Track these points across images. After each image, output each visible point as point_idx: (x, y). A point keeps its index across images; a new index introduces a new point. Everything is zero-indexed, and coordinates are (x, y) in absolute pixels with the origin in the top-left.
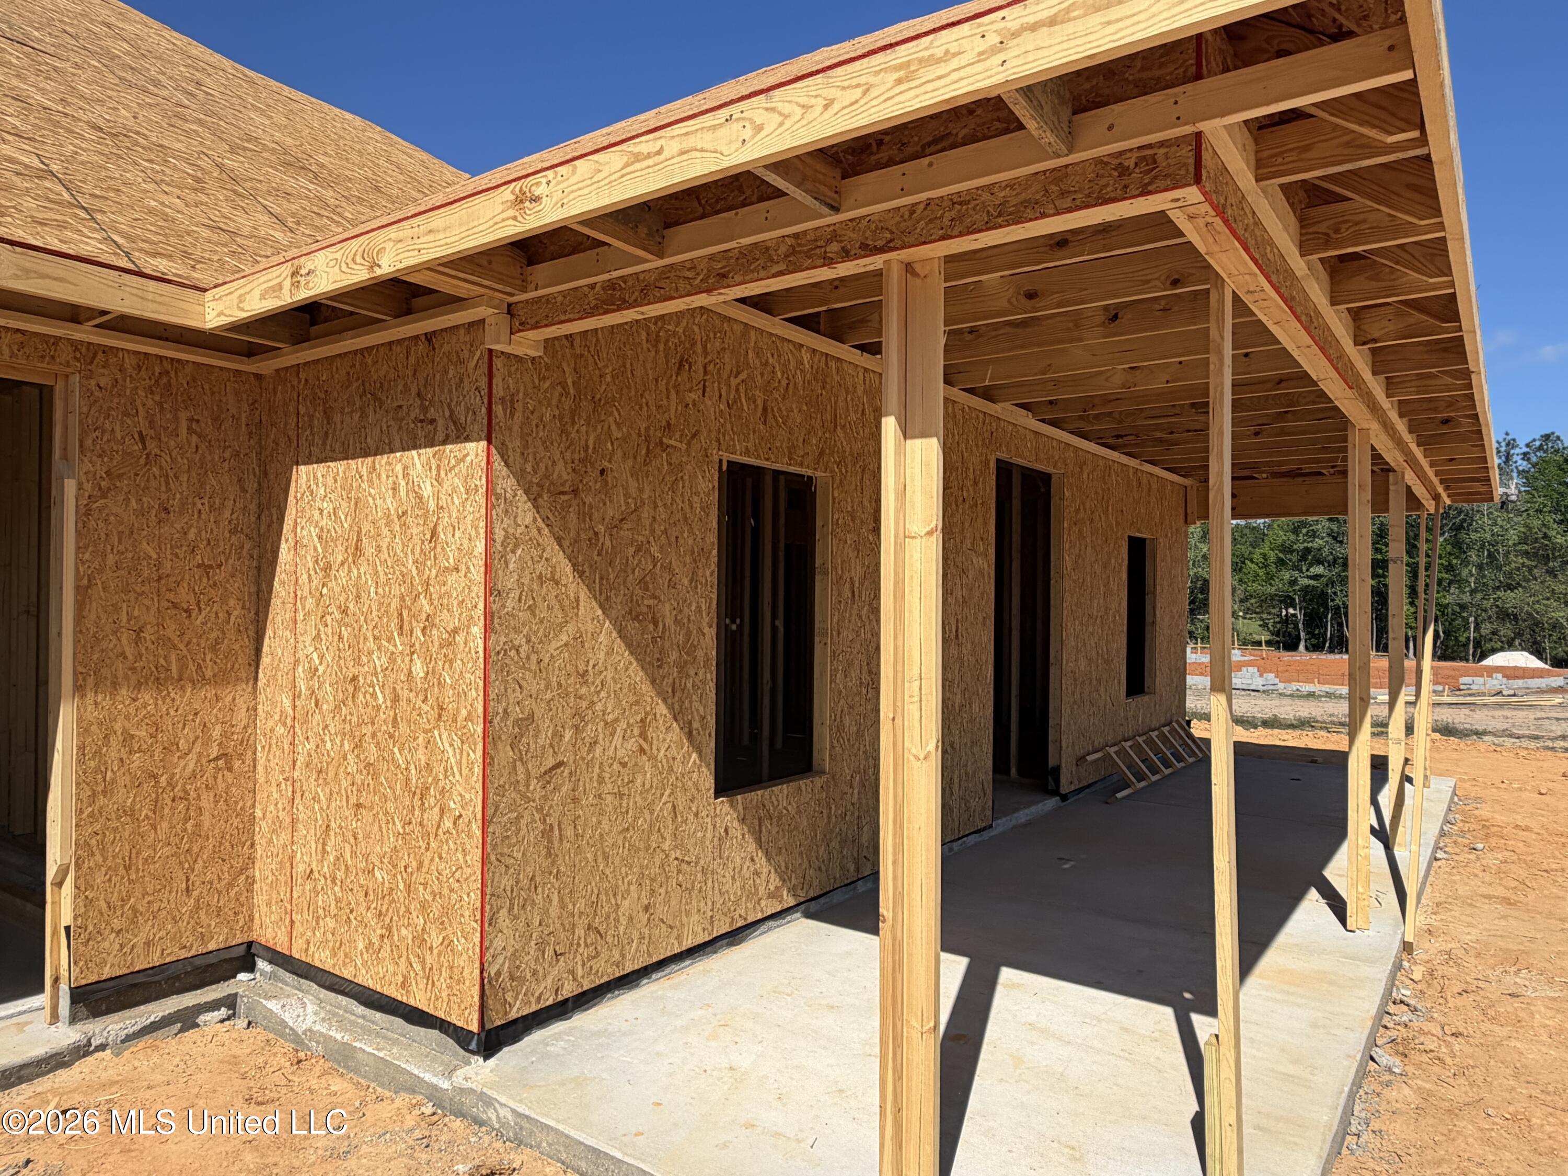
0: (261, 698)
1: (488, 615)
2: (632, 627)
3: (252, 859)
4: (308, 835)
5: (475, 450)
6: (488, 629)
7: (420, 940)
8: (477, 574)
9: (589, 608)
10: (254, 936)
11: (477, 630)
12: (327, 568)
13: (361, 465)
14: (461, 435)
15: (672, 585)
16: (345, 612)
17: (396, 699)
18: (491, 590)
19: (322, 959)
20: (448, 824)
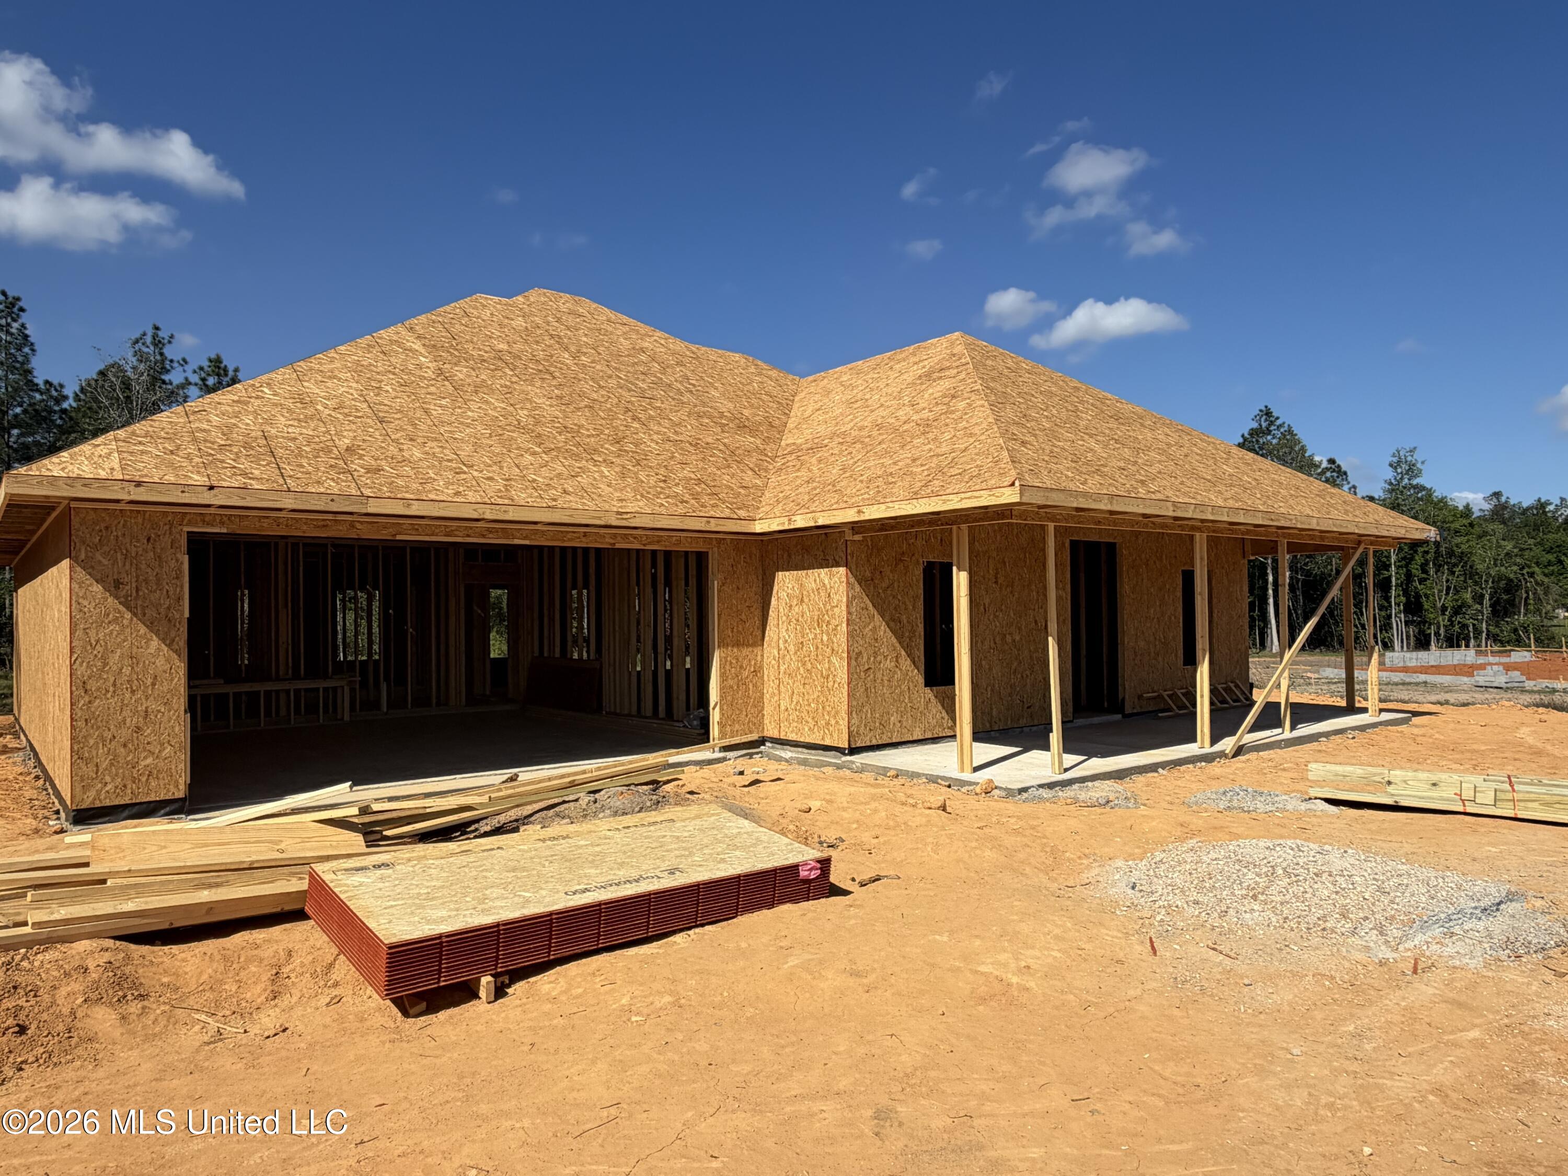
0: (765, 651)
1: (848, 620)
2: (892, 624)
3: (763, 708)
4: (785, 695)
5: (842, 570)
6: (848, 625)
7: (828, 724)
8: (844, 608)
9: (877, 617)
10: (765, 734)
11: (844, 625)
12: (791, 606)
13: (804, 573)
14: (837, 565)
15: (906, 609)
16: (798, 621)
17: (817, 648)
18: (849, 613)
19: (792, 737)
20: (836, 685)
